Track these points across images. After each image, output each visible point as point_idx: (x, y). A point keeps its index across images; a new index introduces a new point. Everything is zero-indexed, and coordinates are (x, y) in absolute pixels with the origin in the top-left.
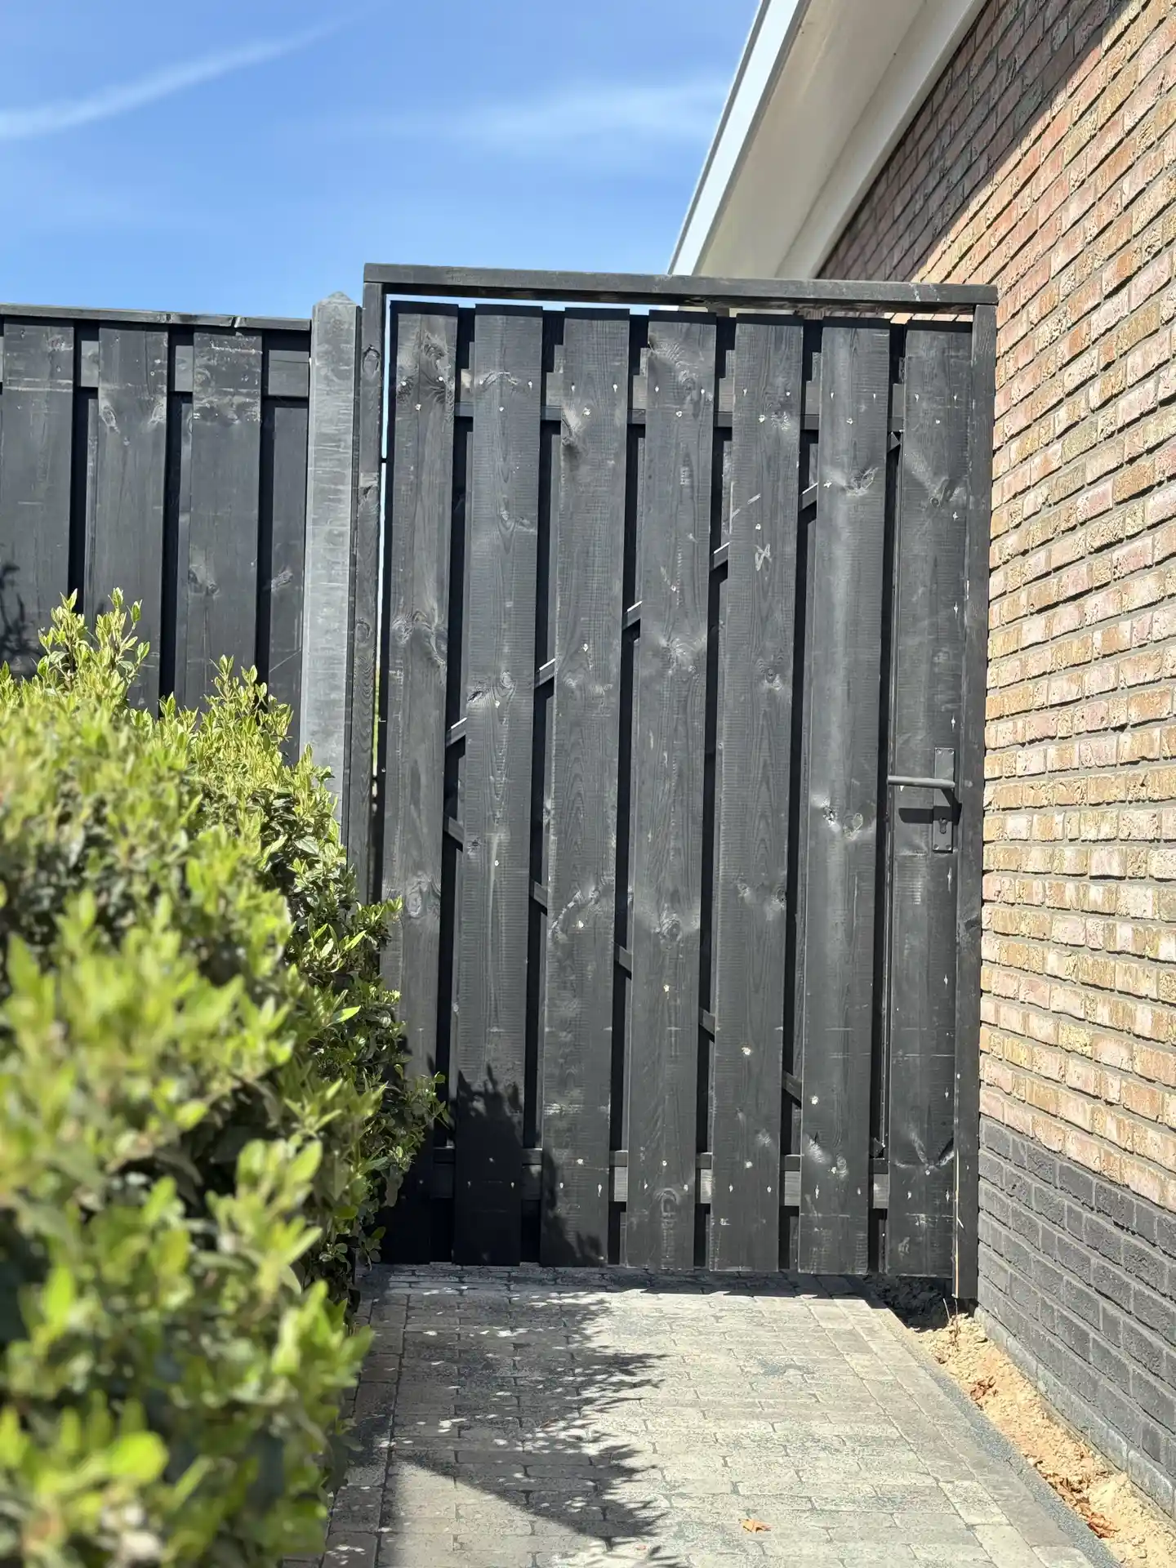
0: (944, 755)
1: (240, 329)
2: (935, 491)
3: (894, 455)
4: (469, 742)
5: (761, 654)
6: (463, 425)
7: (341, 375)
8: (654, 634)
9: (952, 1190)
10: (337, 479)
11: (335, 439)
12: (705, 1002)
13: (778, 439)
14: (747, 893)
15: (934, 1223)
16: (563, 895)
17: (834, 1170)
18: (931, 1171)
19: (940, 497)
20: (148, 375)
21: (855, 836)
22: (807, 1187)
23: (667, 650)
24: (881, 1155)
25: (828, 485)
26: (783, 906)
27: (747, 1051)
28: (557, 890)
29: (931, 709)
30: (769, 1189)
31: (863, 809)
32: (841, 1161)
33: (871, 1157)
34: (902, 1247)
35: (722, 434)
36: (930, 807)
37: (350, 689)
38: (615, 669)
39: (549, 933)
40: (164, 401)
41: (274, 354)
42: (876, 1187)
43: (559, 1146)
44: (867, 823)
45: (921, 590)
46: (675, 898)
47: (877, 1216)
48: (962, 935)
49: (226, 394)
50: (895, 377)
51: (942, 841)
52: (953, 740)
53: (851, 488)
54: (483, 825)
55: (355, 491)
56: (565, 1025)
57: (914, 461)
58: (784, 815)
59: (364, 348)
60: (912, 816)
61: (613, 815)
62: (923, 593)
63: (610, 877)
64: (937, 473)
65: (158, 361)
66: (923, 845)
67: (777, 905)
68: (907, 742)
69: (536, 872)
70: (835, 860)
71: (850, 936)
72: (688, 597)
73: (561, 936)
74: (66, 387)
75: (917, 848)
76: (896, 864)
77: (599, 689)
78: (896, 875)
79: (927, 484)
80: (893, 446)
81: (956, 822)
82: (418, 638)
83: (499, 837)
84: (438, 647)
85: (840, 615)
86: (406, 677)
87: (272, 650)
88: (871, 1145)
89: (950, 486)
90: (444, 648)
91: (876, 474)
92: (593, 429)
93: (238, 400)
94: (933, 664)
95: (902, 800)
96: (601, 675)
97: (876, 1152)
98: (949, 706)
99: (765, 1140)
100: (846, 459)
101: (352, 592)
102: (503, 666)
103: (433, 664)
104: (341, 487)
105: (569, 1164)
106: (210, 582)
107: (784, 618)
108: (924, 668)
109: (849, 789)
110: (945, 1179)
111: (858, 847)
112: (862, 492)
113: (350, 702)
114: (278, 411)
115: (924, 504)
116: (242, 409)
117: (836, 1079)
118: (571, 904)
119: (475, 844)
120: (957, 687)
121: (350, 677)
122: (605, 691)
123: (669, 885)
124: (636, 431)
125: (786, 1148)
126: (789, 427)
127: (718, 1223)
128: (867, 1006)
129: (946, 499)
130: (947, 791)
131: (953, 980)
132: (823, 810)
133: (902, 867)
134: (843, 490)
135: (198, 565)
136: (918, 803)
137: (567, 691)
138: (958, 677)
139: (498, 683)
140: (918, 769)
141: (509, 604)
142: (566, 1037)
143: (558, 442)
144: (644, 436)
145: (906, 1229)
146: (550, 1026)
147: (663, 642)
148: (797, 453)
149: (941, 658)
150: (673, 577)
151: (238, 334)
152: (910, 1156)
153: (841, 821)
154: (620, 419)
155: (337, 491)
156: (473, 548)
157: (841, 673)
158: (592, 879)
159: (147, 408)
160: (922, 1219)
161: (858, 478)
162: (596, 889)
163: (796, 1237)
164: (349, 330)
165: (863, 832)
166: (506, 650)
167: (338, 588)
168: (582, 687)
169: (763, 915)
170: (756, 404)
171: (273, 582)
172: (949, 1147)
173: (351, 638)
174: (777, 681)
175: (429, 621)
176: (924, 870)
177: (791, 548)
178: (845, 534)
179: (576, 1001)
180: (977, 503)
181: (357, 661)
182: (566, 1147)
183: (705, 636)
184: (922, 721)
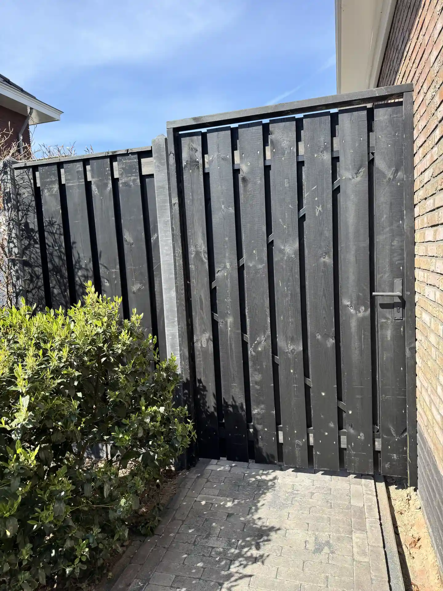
0: (398, 282)
1: (130, 153)
2: (390, 175)
3: (371, 163)
4: (217, 288)
5: (320, 248)
8: (278, 245)
9: (406, 447)
10: (164, 202)
11: (163, 187)
12: (306, 375)
13: (322, 163)
14: (319, 337)
15: (399, 458)
16: (253, 339)
17: (359, 437)
18: (398, 439)
19: (392, 177)
20: (105, 174)
21: (360, 315)
22: (349, 443)
23: (284, 250)
24: (378, 431)
25: (344, 178)
26: (334, 341)
27: (323, 394)
28: (251, 337)
29: (391, 264)
30: (335, 443)
31: (364, 304)
32: (362, 434)
33: (373, 432)
34: (387, 466)
35: (300, 164)
36: (392, 302)
37: (176, 274)
38: (265, 259)
39: (249, 353)
40: (111, 182)
41: (143, 160)
42: (376, 443)
43: (258, 424)
44: (366, 310)
45: (385, 216)
46: (292, 340)
47: (376, 453)
48: (408, 353)
49: (130, 176)
50: (370, 129)
51: (399, 315)
52: (401, 275)
53: (353, 178)
54: (225, 316)
55: (171, 206)
56: (256, 383)
57: (380, 164)
58: (332, 308)
59: (169, 153)
60: (383, 306)
61: (268, 311)
62: (386, 218)
63: (269, 332)
64: (390, 167)
65: (107, 169)
66: (390, 317)
67: (331, 342)
68: (382, 277)
69: (244, 330)
70: (353, 324)
71: (361, 352)
72: (291, 229)
73: (253, 353)
74: (82, 182)
75: (387, 319)
76: (379, 325)
77: (260, 266)
78: (379, 329)
79: (386, 172)
80: (371, 159)
81: (404, 307)
82: (198, 253)
83: (230, 320)
84: (205, 257)
85: (351, 229)
86: (195, 267)
87: (154, 261)
88: (373, 428)
89: (397, 171)
90: (207, 256)
91: (364, 170)
92: (252, 171)
93: (132, 178)
94: (392, 246)
95: (379, 301)
96: (261, 261)
97: (376, 431)
98: (399, 262)
99: (332, 425)
100: (350, 167)
101: (173, 240)
102: (227, 261)
103: (202, 261)
104: (166, 204)
105: (262, 430)
106: (132, 241)
107: (329, 234)
108: (388, 247)
109: (358, 297)
110: (404, 442)
111: (363, 318)
112: (359, 179)
113: (176, 278)
114: (147, 180)
115: (385, 180)
116: (134, 181)
117: (358, 405)
118: (256, 342)
119: (222, 322)
120: (402, 254)
121: (175, 269)
122: (263, 266)
123: (290, 334)
125: (340, 428)
126: (327, 157)
127: (316, 453)
128: (370, 378)
129: (394, 177)
130: (399, 297)
131: (404, 369)
132: (348, 306)
133: (381, 326)
134: (350, 179)
135: (127, 236)
136: (387, 301)
137: (249, 267)
138: (403, 250)
139: (225, 267)
140: (387, 288)
141: (227, 239)
142: (257, 387)
144: (271, 170)
145: (389, 459)
146: (252, 384)
147: (283, 248)
148: (330, 167)
149: (395, 243)
150: (284, 221)
151: (130, 155)
152: (389, 433)
153: (355, 309)
155: (165, 206)
157: (353, 252)
158: (262, 333)
159: (106, 185)
160: (395, 456)
161: (356, 174)
162: (264, 337)
163: (346, 458)
164: (163, 147)
165: (364, 312)
166: (227, 255)
167: (168, 240)
168: (254, 266)
169: (327, 345)
170: (312, 150)
171: (152, 238)
172: (405, 430)
173: (175, 256)
174: (327, 258)
175: (201, 247)
176: (390, 327)
177: (330, 206)
178: (352, 197)
179: (260, 375)
180: (407, 177)
181: (177, 264)
182: (261, 424)
183: (298, 243)
184: (387, 268)
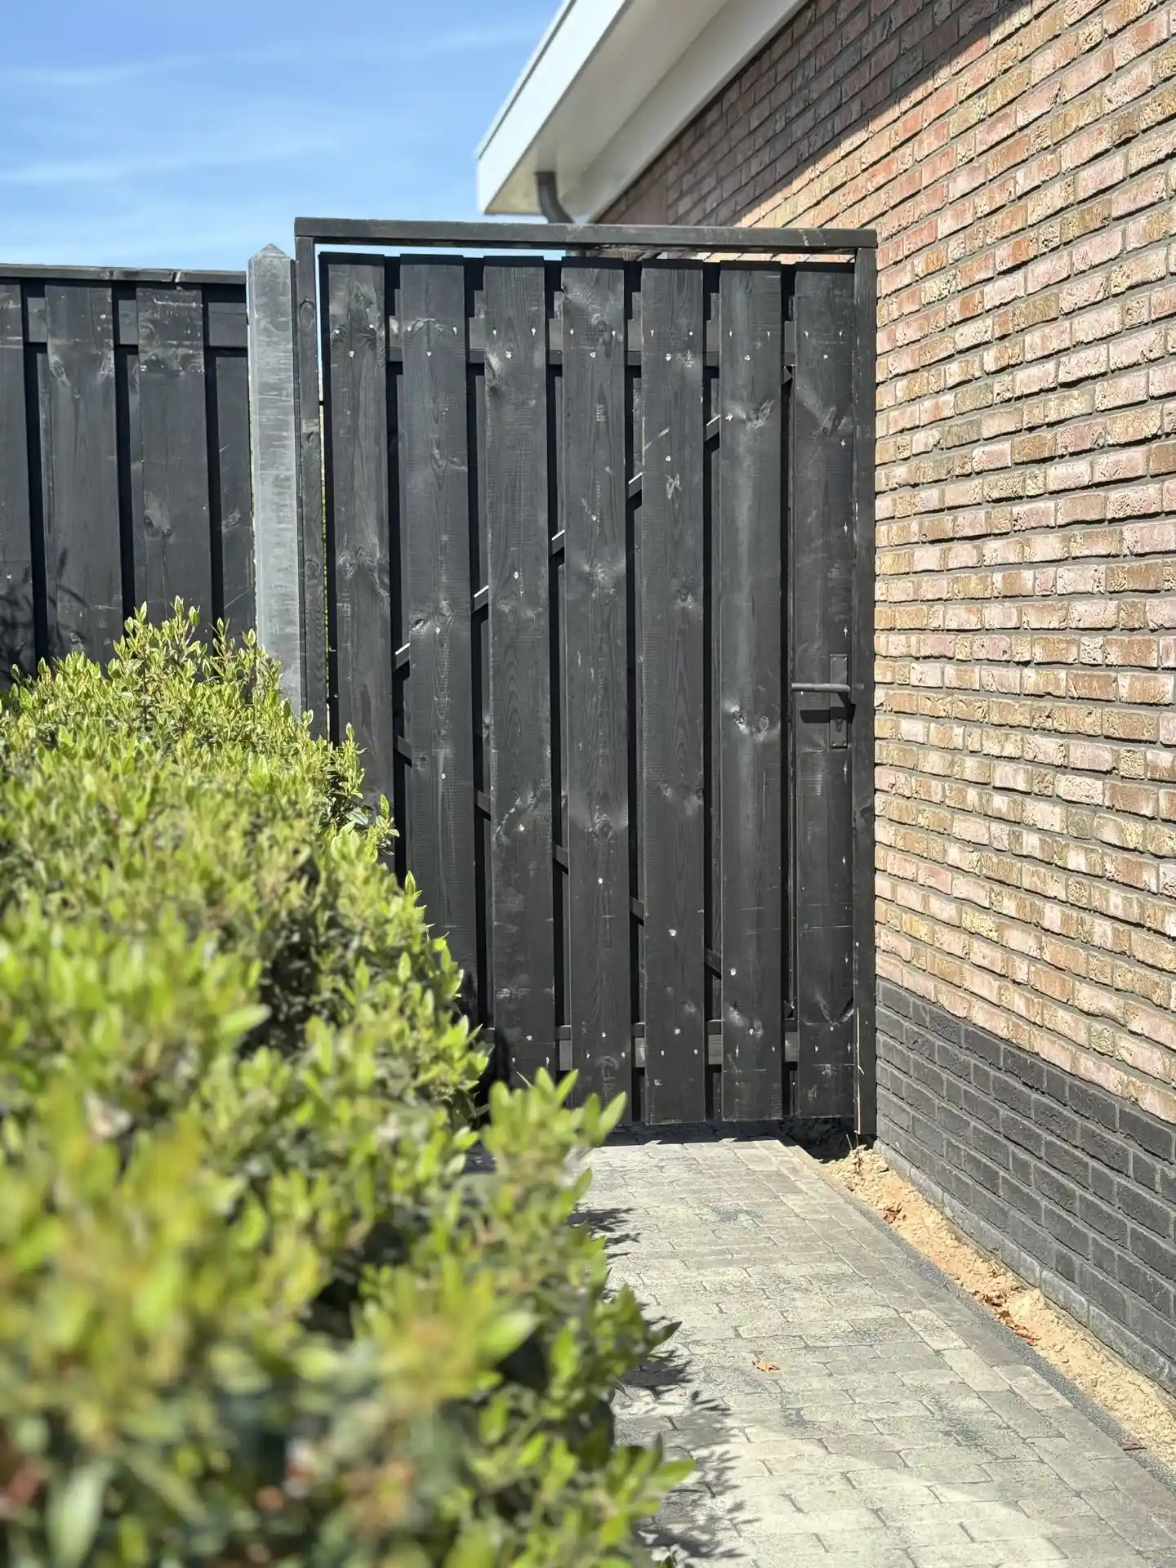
0: (839, 661)
1: (180, 284)
2: (826, 422)
3: (787, 387)
4: (413, 666)
5: (674, 575)
6: (394, 368)
7: (279, 327)
8: (577, 561)
9: (853, 1042)
10: (281, 425)
11: (278, 388)
12: (634, 892)
13: (682, 376)
14: (669, 793)
15: (837, 1071)
16: (506, 800)
17: (751, 1032)
18: (835, 1027)
19: (829, 426)
20: (95, 329)
21: (761, 737)
22: (728, 1049)
23: (591, 574)
24: (791, 1015)
25: (730, 417)
26: (701, 802)
27: (673, 933)
28: (499, 799)
29: (826, 622)
30: (696, 1052)
31: (769, 713)
32: (757, 1024)
33: (783, 1017)
34: (812, 1094)
35: (633, 371)
36: (826, 708)
37: (303, 624)
38: (544, 594)
39: (494, 839)
40: (111, 355)
41: (212, 306)
42: (787, 1043)
43: (511, 1026)
44: (772, 724)
45: (814, 513)
46: (605, 801)
47: (789, 1067)
48: (859, 822)
49: (172, 346)
50: (786, 316)
51: (839, 738)
52: (847, 648)
53: (750, 420)
54: (429, 742)
55: (298, 438)
56: (511, 918)
57: (806, 394)
58: (700, 720)
59: (300, 300)
60: (810, 716)
61: (546, 727)
62: (817, 516)
63: (547, 784)
64: (826, 405)
65: (104, 316)
66: (822, 742)
67: (695, 802)
68: (805, 650)
69: (479, 783)
70: (745, 758)
71: (760, 826)
72: (607, 523)
73: (504, 839)
74: (17, 342)
75: (816, 745)
76: (798, 760)
77: (530, 614)
78: (799, 771)
79: (818, 414)
80: (786, 380)
81: (850, 720)
82: (362, 571)
83: (444, 753)
84: (382, 582)
85: (744, 537)
86: (353, 609)
87: (226, 588)
88: (783, 1007)
89: (838, 417)
90: (387, 580)
91: (770, 408)
92: (515, 371)
93: (181, 351)
94: (826, 579)
95: (801, 704)
96: (533, 602)
97: (787, 1013)
98: (842, 617)
99: (691, 1009)
100: (745, 394)
101: (300, 532)
102: (442, 595)
103: (375, 594)
104: (285, 434)
105: (520, 1040)
106: (166, 527)
107: (693, 540)
108: (819, 582)
109: (756, 696)
110: (848, 1032)
111: (766, 746)
112: (760, 423)
113: (303, 635)
114: (219, 360)
115: (815, 433)
116: (186, 360)
117: (751, 952)
118: (513, 810)
119: (423, 759)
120: (848, 600)
121: (303, 612)
122: (534, 615)
123: (600, 789)
124: (554, 370)
125: (708, 1016)
126: (692, 364)
127: (652, 1083)
128: (777, 887)
129: (835, 427)
130: (843, 695)
131: (849, 861)
132: (734, 715)
133: (804, 763)
134: (743, 422)
135: (154, 511)
136: (817, 705)
137: (500, 615)
138: (849, 590)
139: (437, 611)
140: (816, 674)
141: (445, 538)
142: (513, 929)
143: (484, 384)
144: (561, 375)
145: (815, 1077)
146: (498, 921)
147: (587, 568)
148: (701, 389)
149: (834, 573)
150: (592, 506)
151: (179, 288)
152: (814, 1012)
153: (749, 724)
154: (539, 360)
155: (282, 438)
156: (409, 486)
157: (746, 591)
158: (530, 787)
159: (96, 362)
160: (828, 1069)
161: (757, 411)
162: (535, 796)
163: (720, 1090)
164: (285, 283)
165: (769, 733)
166: (444, 579)
167: (288, 529)
168: (514, 611)
169: (684, 811)
170: (662, 344)
171: (224, 523)
172: (849, 1005)
173: (302, 575)
174: (690, 599)
175: (372, 555)
176: (822, 763)
177: (698, 478)
178: (747, 462)
179: (521, 897)
180: (863, 433)
181: (308, 597)
182: (517, 1026)
183: (624, 560)
184: (818, 629)
